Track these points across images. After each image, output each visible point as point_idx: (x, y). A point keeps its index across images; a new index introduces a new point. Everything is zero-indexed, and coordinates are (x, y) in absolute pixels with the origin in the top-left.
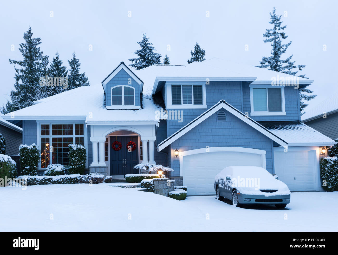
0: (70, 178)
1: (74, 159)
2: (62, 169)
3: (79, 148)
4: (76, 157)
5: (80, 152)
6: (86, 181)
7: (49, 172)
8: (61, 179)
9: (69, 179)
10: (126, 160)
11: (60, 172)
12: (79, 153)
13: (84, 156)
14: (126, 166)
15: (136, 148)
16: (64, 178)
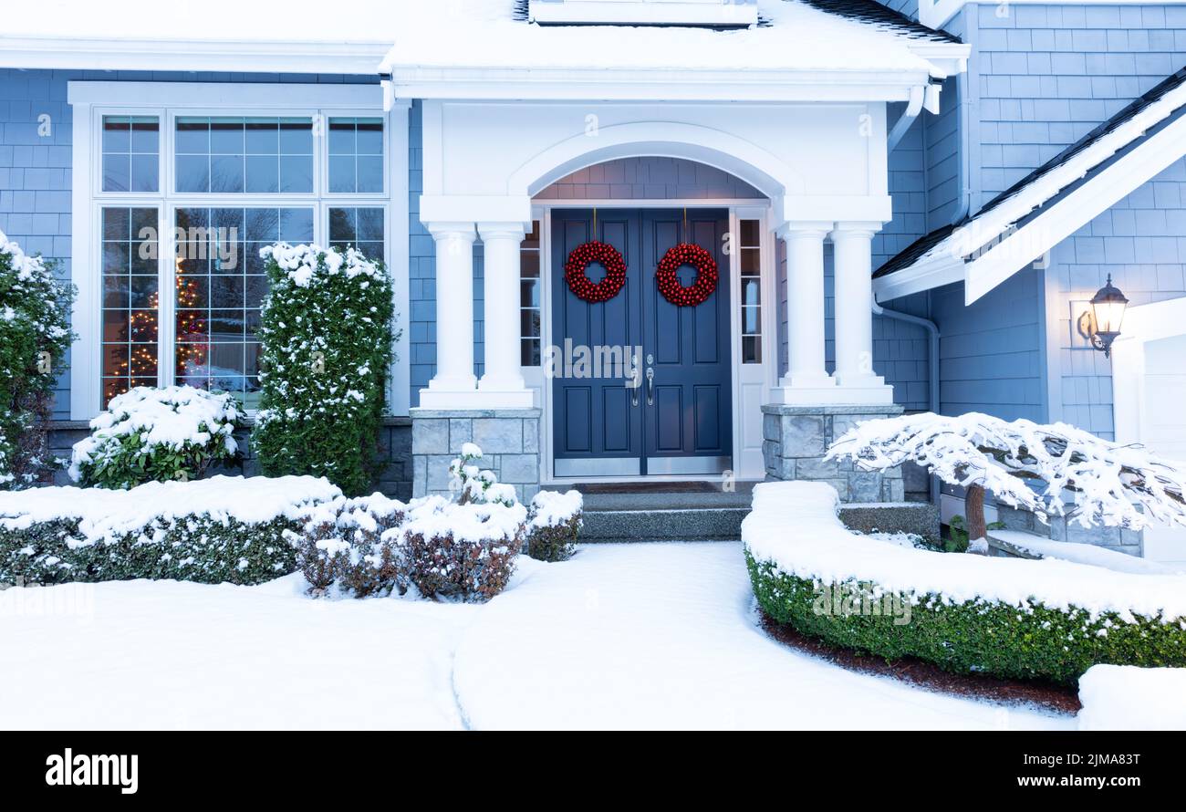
0: (226, 524)
1: (293, 358)
2: (204, 429)
3: (334, 270)
4: (307, 337)
5: (344, 305)
6: (354, 561)
7: (102, 448)
8: (155, 524)
9: (218, 528)
10: (650, 359)
11: (190, 450)
12: (337, 312)
13: (369, 331)
14: (651, 402)
15: (715, 283)
16: (182, 523)
